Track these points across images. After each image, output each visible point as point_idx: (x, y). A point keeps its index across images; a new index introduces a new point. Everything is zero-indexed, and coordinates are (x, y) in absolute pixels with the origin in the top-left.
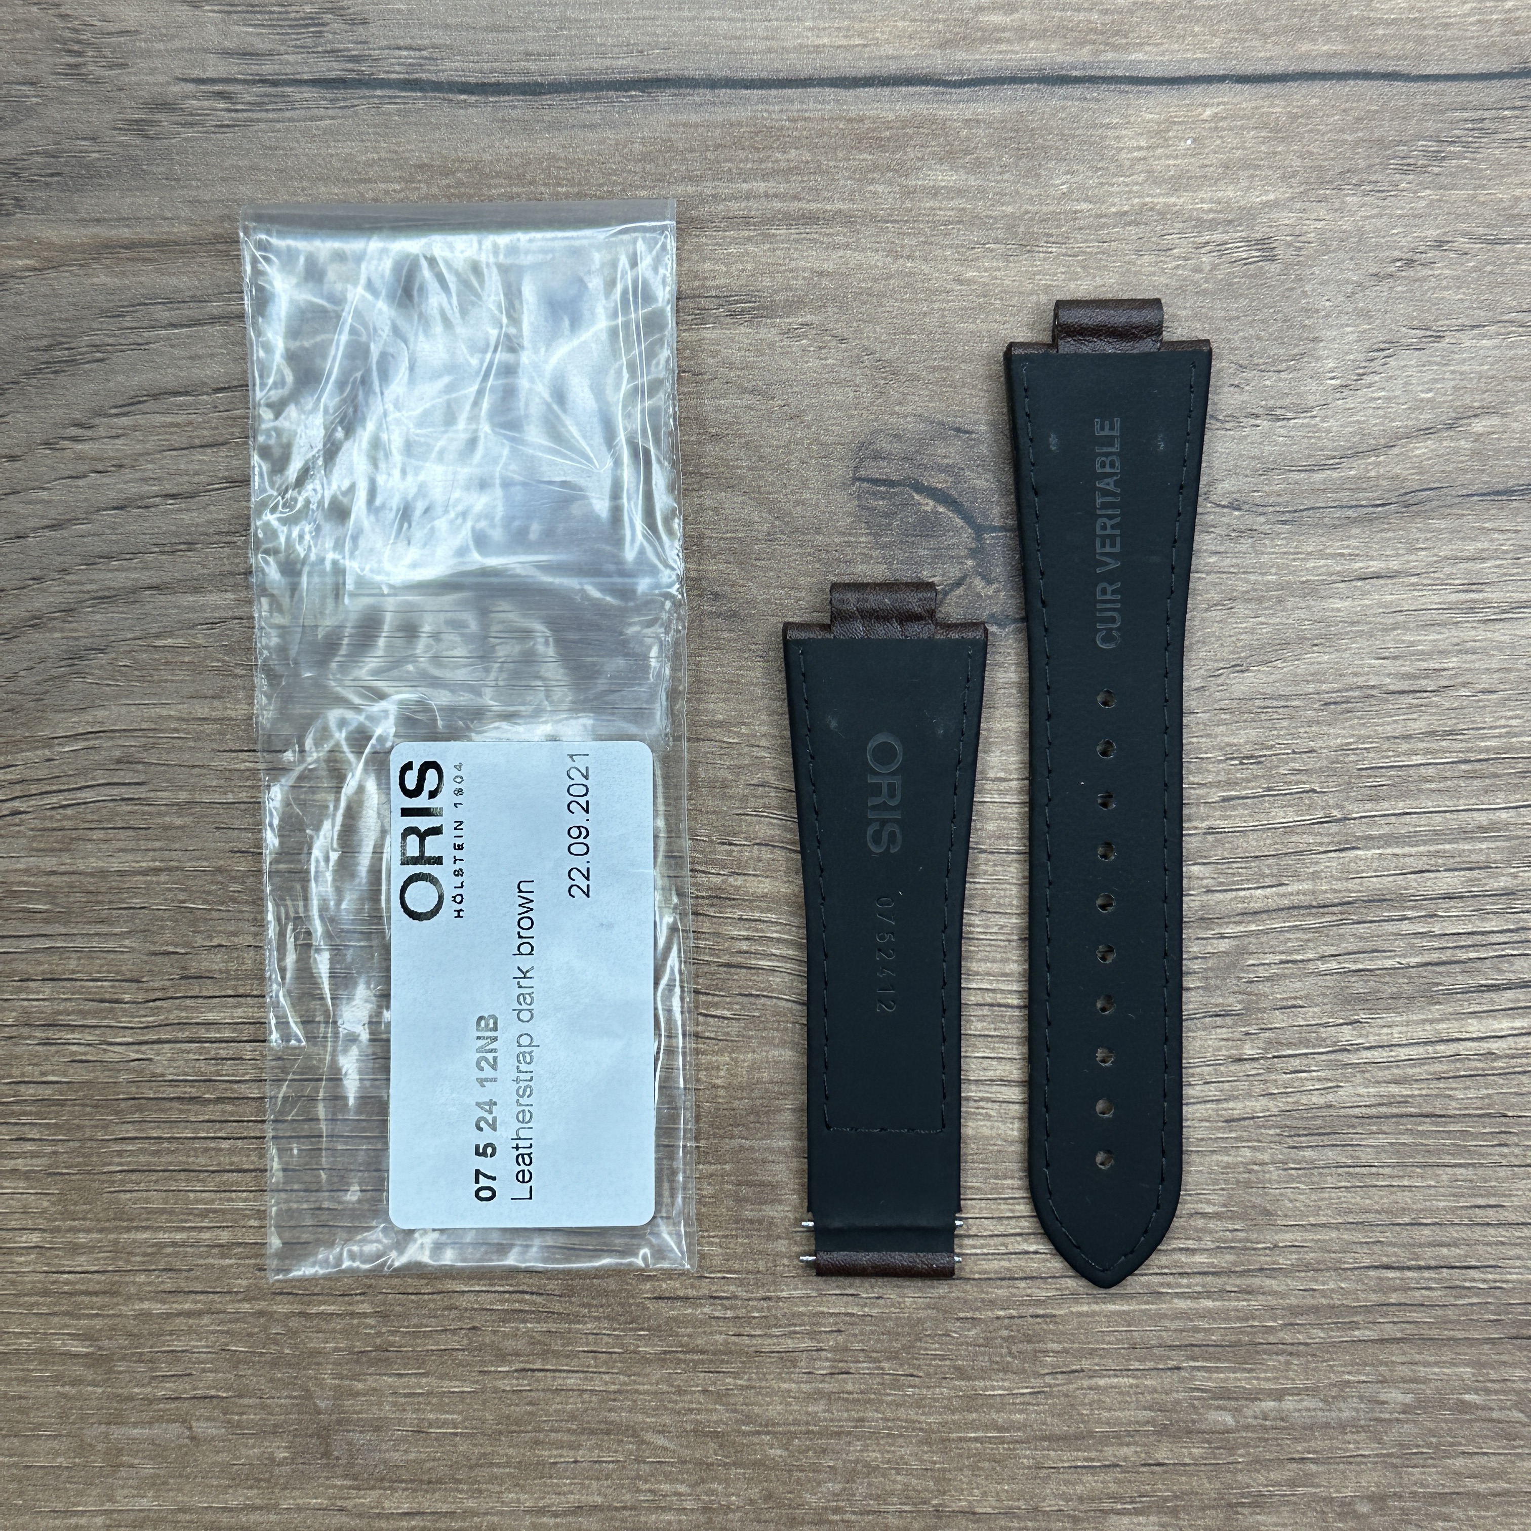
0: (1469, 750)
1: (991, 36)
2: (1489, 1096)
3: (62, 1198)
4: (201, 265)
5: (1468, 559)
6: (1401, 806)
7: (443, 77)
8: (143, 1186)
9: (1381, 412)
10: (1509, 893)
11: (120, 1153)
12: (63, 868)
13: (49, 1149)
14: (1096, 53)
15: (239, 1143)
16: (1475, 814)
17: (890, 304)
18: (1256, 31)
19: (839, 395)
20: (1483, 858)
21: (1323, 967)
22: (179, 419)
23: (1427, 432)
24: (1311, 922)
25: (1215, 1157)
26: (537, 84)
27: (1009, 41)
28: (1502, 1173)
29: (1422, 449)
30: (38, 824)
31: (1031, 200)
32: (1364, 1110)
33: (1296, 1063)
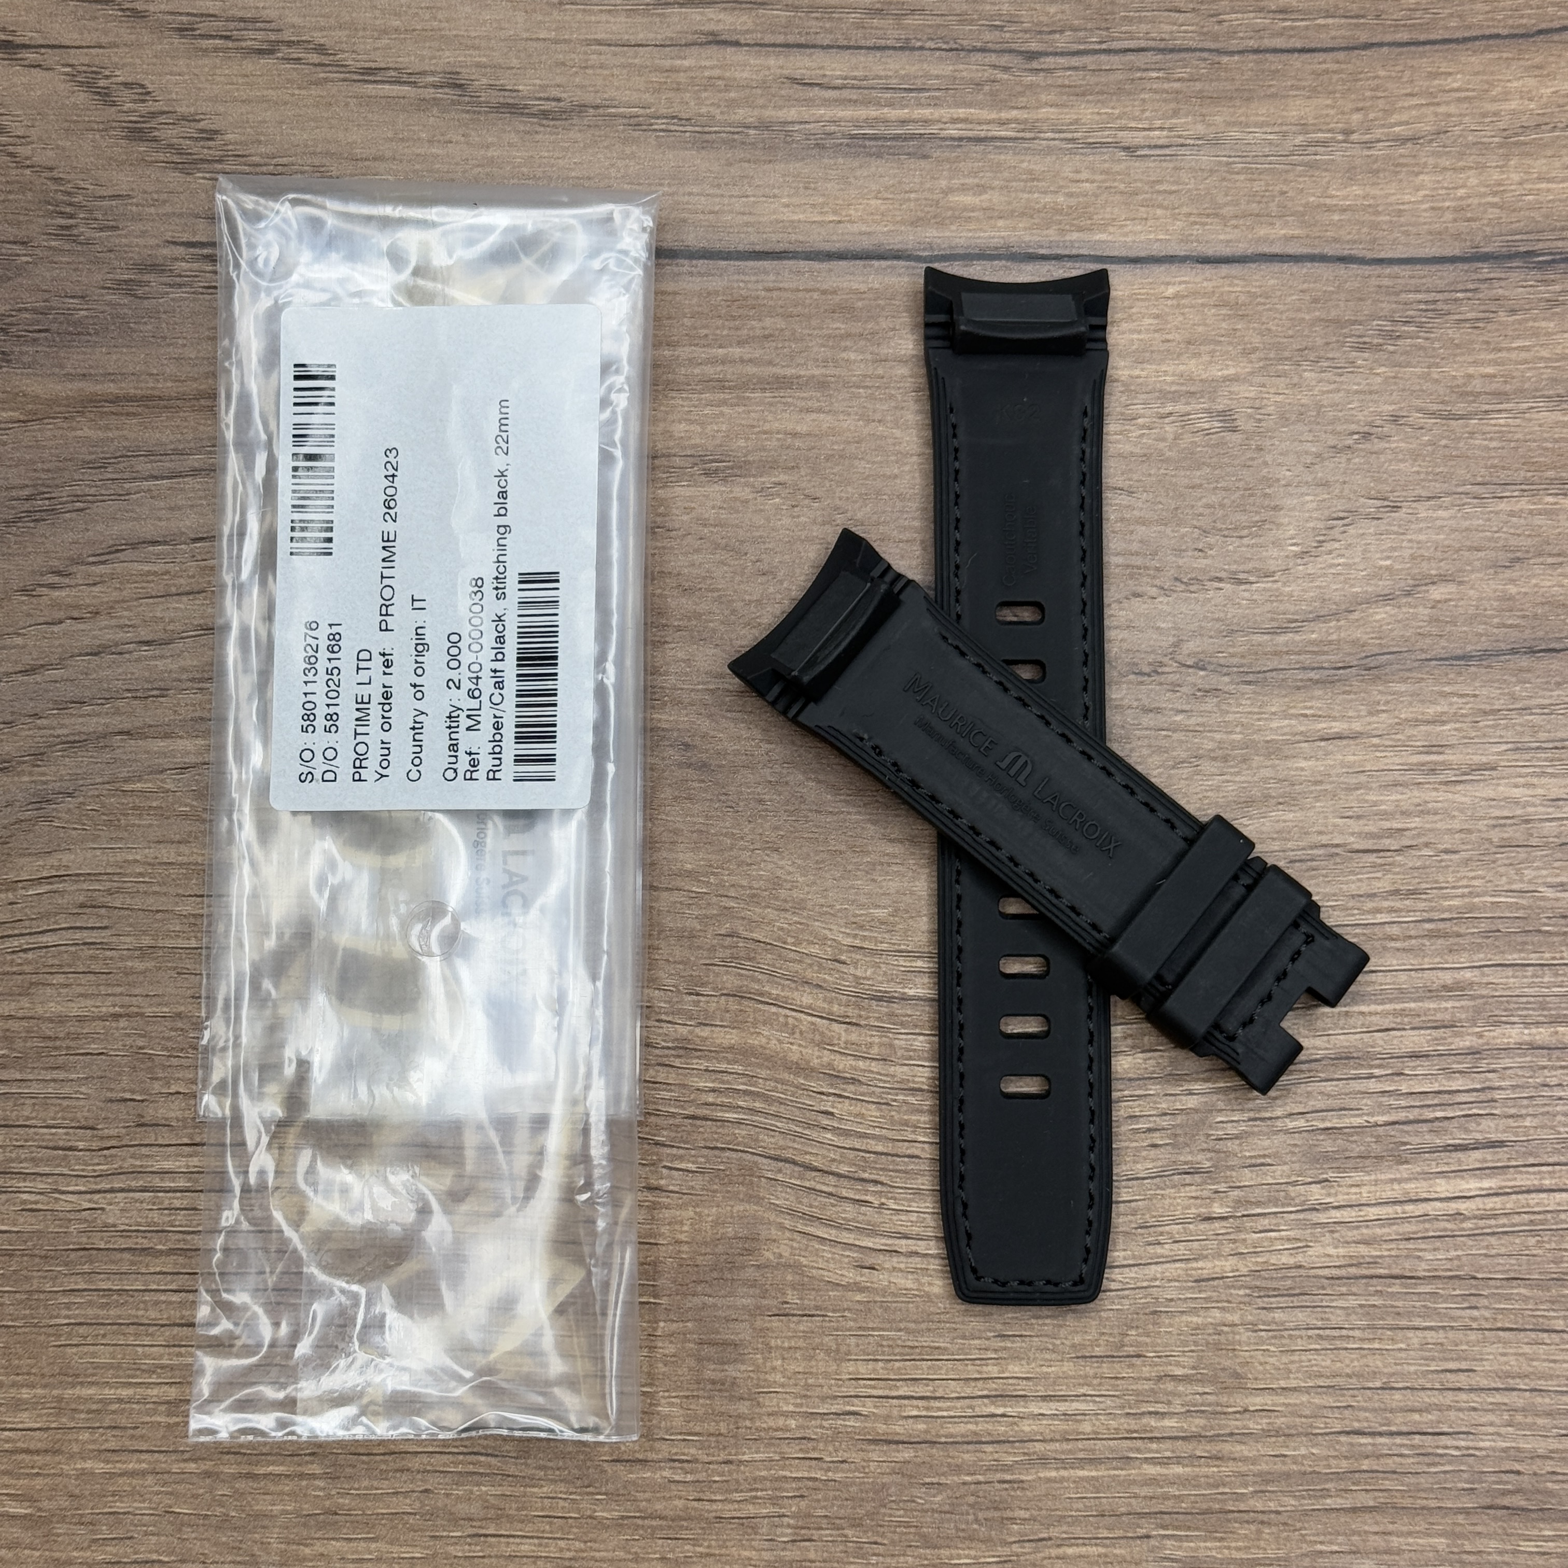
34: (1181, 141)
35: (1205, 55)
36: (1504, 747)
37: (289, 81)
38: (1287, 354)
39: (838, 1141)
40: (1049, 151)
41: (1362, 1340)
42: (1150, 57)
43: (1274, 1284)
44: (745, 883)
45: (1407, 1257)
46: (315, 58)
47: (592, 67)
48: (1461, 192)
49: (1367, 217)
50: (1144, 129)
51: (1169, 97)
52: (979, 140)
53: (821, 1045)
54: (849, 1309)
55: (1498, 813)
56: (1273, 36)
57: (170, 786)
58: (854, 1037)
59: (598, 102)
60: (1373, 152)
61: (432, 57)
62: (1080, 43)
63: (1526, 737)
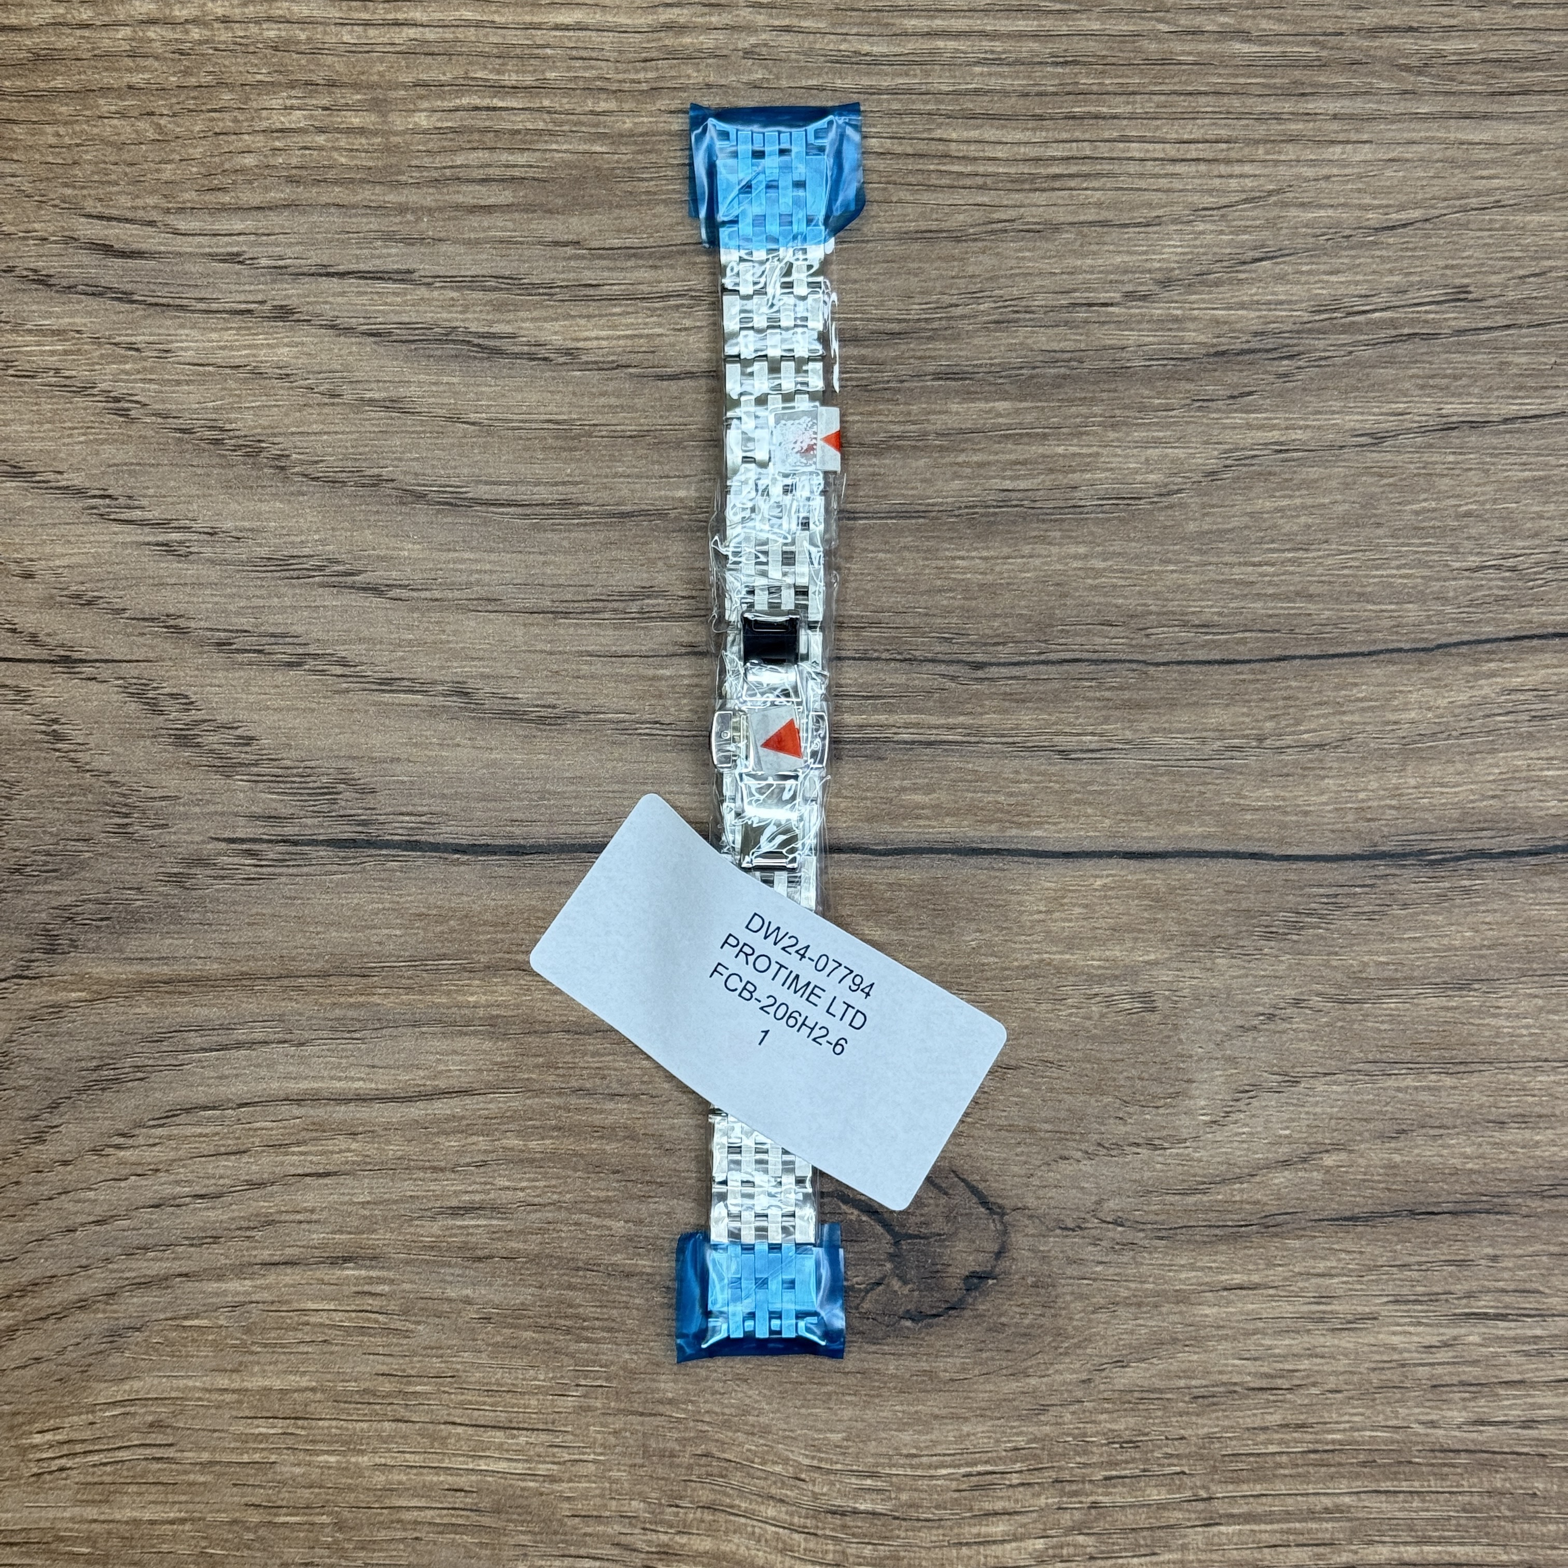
0: (1317, 1442)
1: (912, 813)
4: (229, 998)
5: (1319, 1275)
6: (1258, 1489)
7: (439, 839)
9: (1245, 1146)
12: (102, 1517)
16: (1323, 1498)
18: (1141, 813)
20: (1328, 1536)
22: (208, 1130)
23: (1286, 1164)
26: (520, 846)
27: (928, 818)
29: (1280, 1178)
30: (81, 1479)
31: (945, 954)
34: (1111, 745)
35: (1134, 666)
36: (1385, 1299)
37: (315, 691)
38: (1201, 942)
40: (990, 755)
42: (1083, 668)
44: (718, 1410)
46: (339, 670)
47: (584, 677)
48: (1362, 795)
49: (1279, 817)
50: (1078, 734)
51: (1101, 704)
52: (930, 744)
53: (783, 1551)
55: (1378, 1358)
56: (1195, 648)
57: (223, 1322)
58: (812, 1545)
59: (589, 709)
60: (1283, 757)
61: (442, 668)
62: (1021, 654)
63: (1405, 1291)
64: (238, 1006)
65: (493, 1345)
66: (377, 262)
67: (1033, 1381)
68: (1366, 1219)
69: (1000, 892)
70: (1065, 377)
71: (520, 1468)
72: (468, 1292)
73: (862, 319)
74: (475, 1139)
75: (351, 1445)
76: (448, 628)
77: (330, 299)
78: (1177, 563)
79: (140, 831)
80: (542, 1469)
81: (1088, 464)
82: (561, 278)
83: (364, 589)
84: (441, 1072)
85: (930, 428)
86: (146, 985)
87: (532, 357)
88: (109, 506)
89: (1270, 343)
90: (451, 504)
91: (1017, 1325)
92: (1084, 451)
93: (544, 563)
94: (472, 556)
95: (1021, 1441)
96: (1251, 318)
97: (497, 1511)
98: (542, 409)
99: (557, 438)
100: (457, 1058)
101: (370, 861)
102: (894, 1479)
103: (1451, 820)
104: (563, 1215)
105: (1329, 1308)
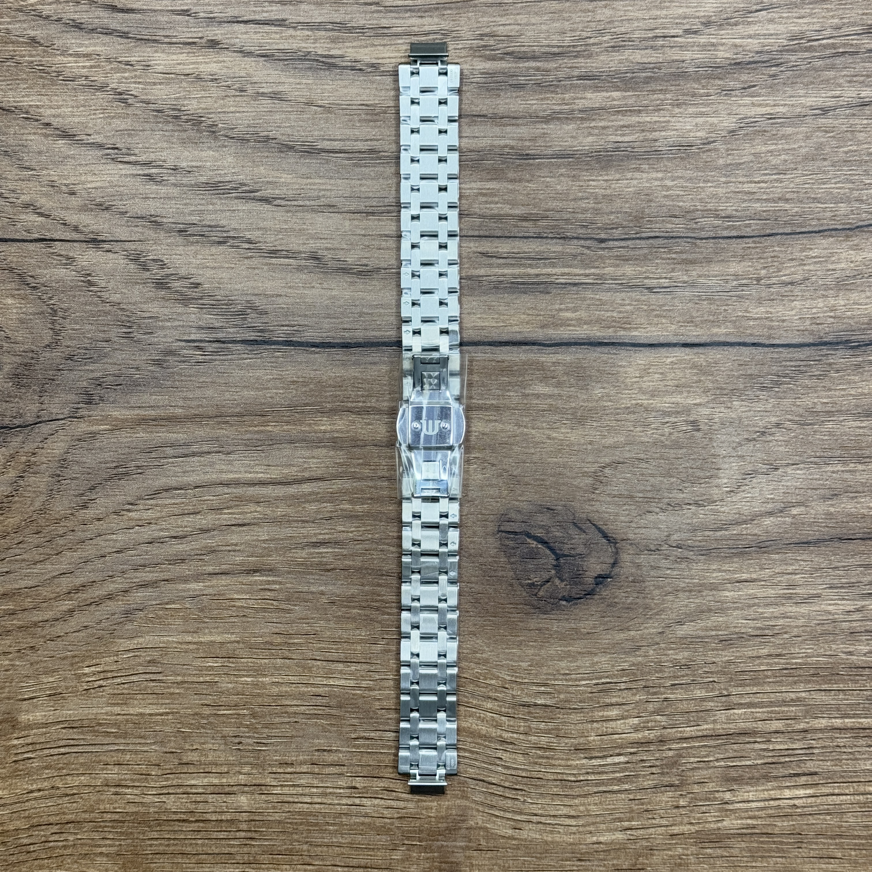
0: (787, 664)
1: (565, 323)
2: (793, 825)
3: (124, 865)
4: (188, 428)
5: (789, 574)
6: (755, 689)
7: (303, 340)
8: (161, 861)
9: (749, 504)
10: (805, 731)
11: (151, 845)
12: (123, 712)
13: (117, 843)
14: (615, 332)
15: (206, 841)
16: (790, 694)
17: (516, 448)
18: (692, 322)
19: (492, 491)
20: (793, 714)
21: (717, 764)
22: (178, 501)
23: (770, 514)
24: (712, 743)
25: (665, 852)
26: (348, 343)
27: (575, 326)
28: (798, 861)
29: (768, 521)
30: (111, 691)
31: (584, 401)
32: (735, 831)
33: (704, 809)
34: (676, 284)
35: (689, 240)
36: (825, 586)
37: (234, 258)
38: (725, 392)
39: (504, 771)
40: (609, 290)
41: (747, 862)
42: (660, 241)
43: (707, 837)
45: (769, 825)
46: (247, 246)
47: (383, 249)
48: (814, 311)
49: (768, 323)
50: (657, 278)
51: (670, 261)
52: (575, 284)
53: (496, 727)
54: (509, 848)
55: (821, 618)
56: (723, 230)
57: (188, 606)
58: (511, 723)
59: (386, 266)
60: (771, 289)
61: (305, 244)
62: (626, 234)
63: (836, 581)
64: (193, 433)
65: (336, 617)
66: (265, 15)
67: (632, 633)
68: (815, 543)
69: (614, 365)
70: (651, 77)
71: (352, 683)
72: (322, 588)
73: (537, 46)
74: (325, 504)
75: (259, 672)
76: (307, 222)
77: (239, 36)
78: (712, 182)
79: (138, 336)
80: (364, 684)
81: (664, 127)
82: (369, 23)
83: (260, 200)
84: (306, 468)
85: (576, 107)
86: (142, 421)
87: (353, 69)
88: (117, 154)
89: (765, 57)
90: (308, 152)
91: (623, 603)
92: (662, 119)
93: (361, 185)
94: (320, 181)
95: (626, 666)
96: (754, 44)
97: (340, 706)
98: (359, 98)
99: (367, 114)
100: (315, 461)
101: (266, 352)
102: (557, 687)
103: (863, 324)
104: (374, 546)
105: (794, 591)
